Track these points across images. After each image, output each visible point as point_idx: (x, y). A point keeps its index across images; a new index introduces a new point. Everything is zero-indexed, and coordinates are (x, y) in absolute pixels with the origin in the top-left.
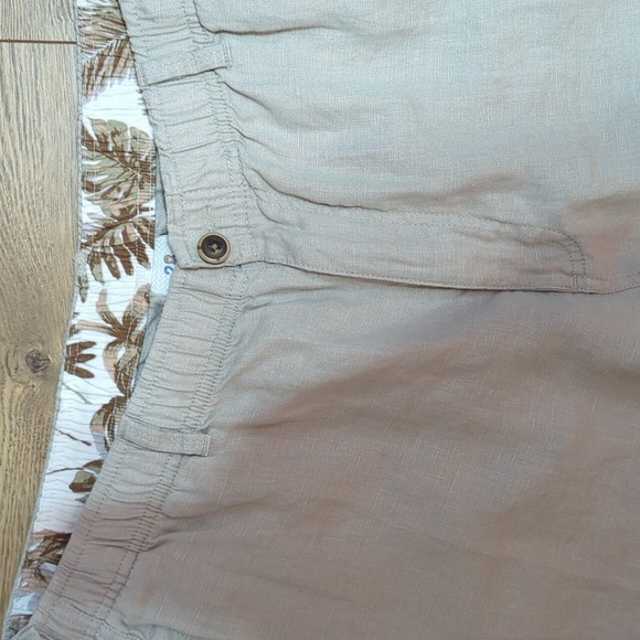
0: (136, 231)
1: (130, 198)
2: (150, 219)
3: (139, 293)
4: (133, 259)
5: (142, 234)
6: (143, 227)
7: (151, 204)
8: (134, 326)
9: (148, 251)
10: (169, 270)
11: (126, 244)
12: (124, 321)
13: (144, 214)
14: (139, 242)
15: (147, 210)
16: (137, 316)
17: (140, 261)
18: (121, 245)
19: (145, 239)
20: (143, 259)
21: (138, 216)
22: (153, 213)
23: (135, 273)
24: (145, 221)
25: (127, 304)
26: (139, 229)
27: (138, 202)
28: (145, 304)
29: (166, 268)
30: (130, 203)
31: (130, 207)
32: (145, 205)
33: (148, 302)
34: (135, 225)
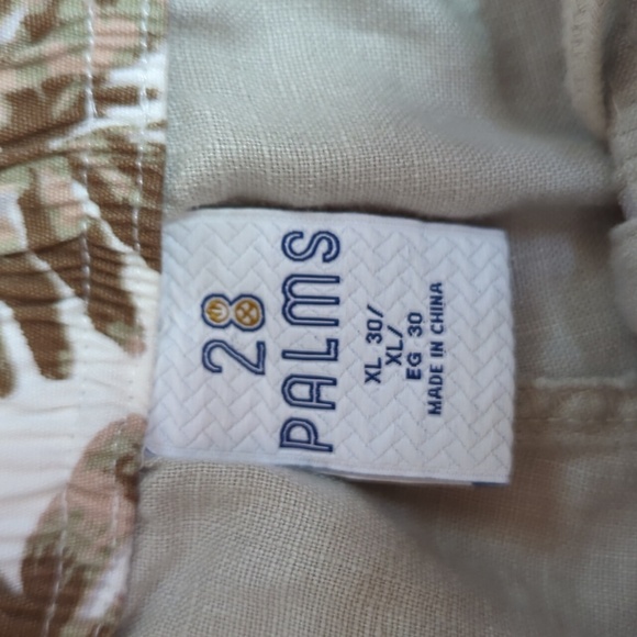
0: (80, 192)
1: (51, 45)
2: (143, 139)
3: (92, 457)
4: (72, 311)
5: (108, 205)
6: (112, 176)
7: (149, 72)
8: (72, 598)
9: (137, 278)
10: (219, 356)
11: (42, 251)
12: (27, 578)
13: (118, 117)
14: (95, 241)
15: (128, 97)
16: (85, 557)
17: (101, 320)
18: (16, 255)
19: (123, 229)
20: (113, 311)
21: (92, 124)
22: (154, 111)
23: (79, 370)
24: (121, 149)
25: (42, 505)
26: (96, 185)
27: (88, 63)
28: (117, 506)
29: (208, 349)
30: (54, 70)
31: (54, 87)
32: (120, 78)
33: (133, 496)
34: (76, 168)
